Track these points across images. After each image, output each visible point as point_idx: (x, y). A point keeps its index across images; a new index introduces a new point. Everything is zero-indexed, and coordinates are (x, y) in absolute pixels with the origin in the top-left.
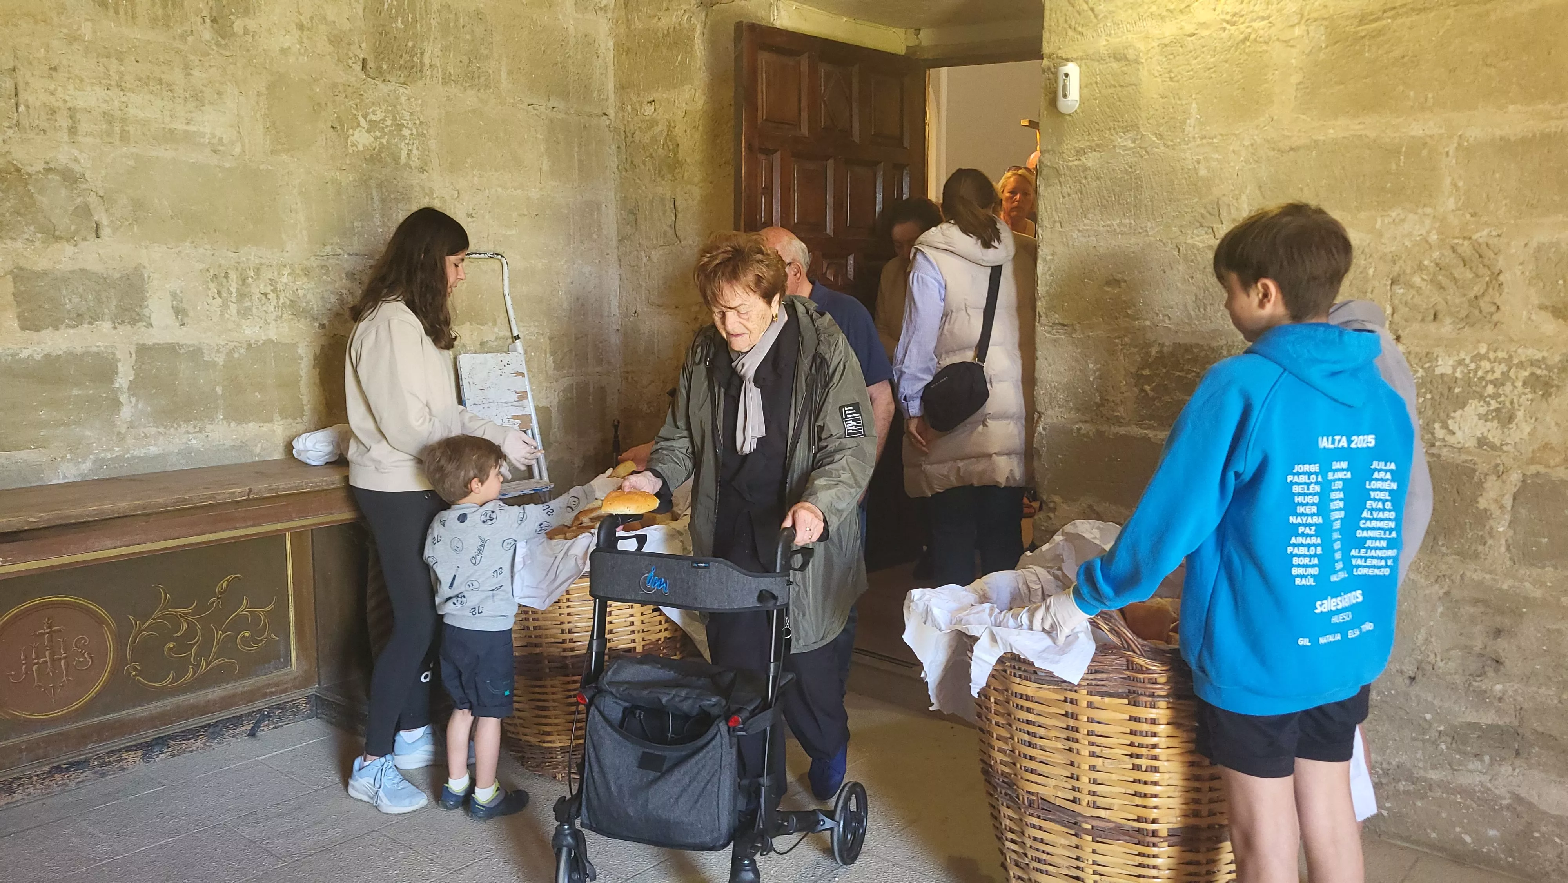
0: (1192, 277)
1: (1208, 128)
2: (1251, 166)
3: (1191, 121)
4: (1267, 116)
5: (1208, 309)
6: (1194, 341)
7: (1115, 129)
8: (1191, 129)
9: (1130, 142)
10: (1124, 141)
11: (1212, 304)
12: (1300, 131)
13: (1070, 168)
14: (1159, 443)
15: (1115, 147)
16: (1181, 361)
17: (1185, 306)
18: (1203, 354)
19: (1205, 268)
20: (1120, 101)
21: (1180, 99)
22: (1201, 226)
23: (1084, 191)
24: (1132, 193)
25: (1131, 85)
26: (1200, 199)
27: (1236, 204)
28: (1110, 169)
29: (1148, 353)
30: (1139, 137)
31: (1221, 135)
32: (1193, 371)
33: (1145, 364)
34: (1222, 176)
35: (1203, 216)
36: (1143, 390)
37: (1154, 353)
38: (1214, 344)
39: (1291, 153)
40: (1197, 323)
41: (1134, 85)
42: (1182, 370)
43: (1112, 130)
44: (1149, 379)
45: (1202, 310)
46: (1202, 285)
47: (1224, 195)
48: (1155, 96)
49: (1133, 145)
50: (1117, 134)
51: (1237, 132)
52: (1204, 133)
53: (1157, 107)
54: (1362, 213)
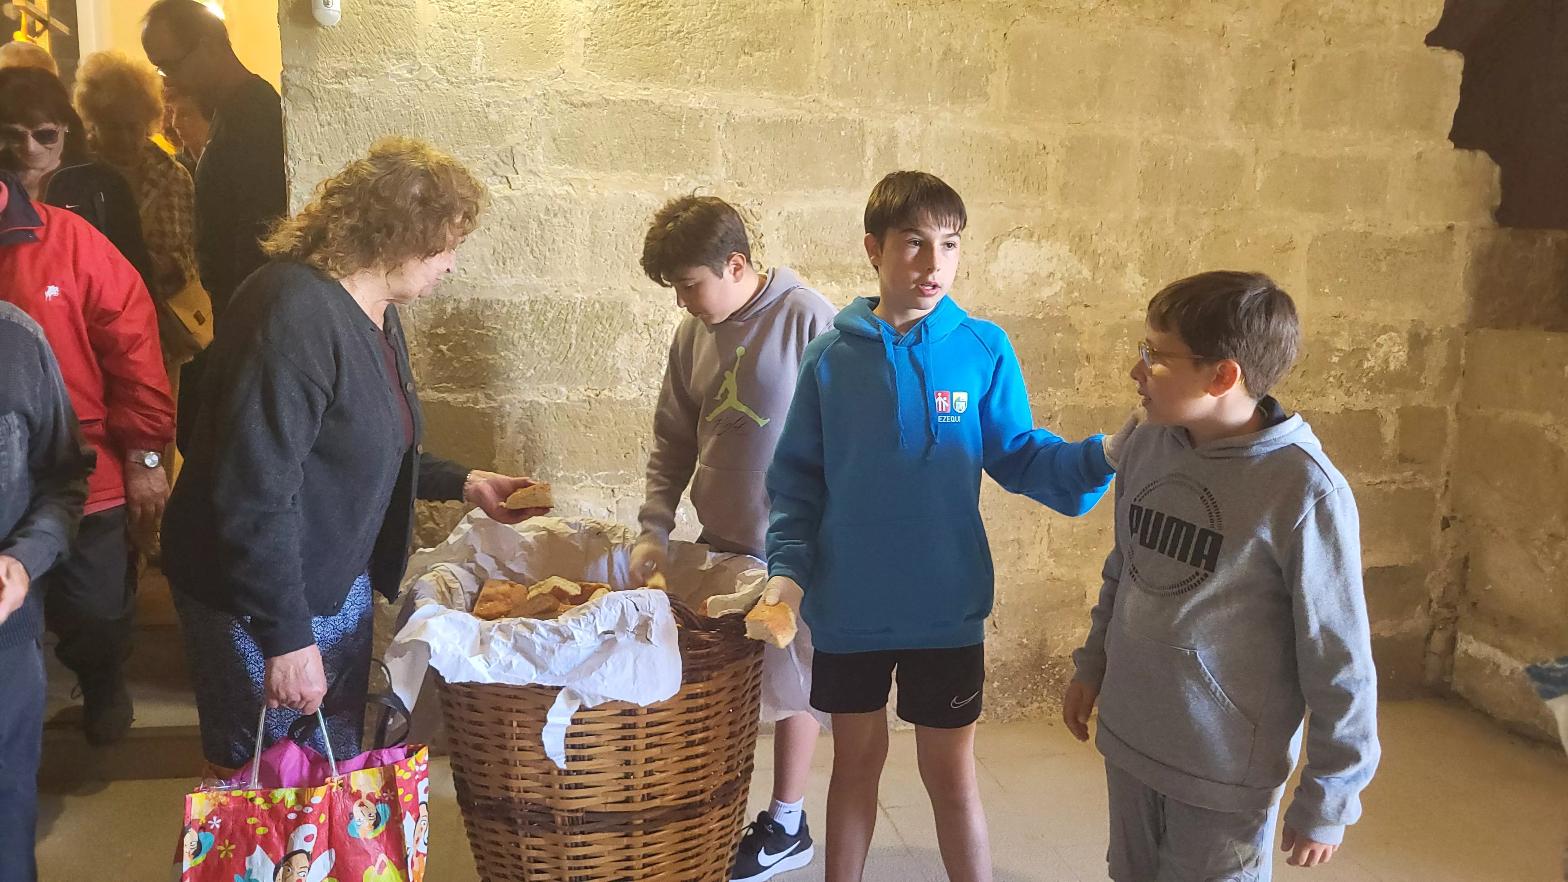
0: (489, 229)
1: (497, 70)
2: (543, 117)
3: (478, 59)
4: (558, 67)
5: (508, 263)
6: (495, 297)
7: (385, 53)
8: (478, 68)
9: (406, 71)
10: (398, 69)
11: (511, 258)
12: (591, 87)
13: (329, 92)
14: (460, 406)
15: (387, 74)
16: (480, 318)
17: (483, 259)
18: (505, 310)
19: (502, 219)
20: (389, 21)
21: (462, 33)
22: (495, 174)
23: (349, 121)
24: (412, 131)
25: (403, 6)
26: (492, 145)
27: (531, 155)
28: (383, 101)
29: (444, 311)
30: (417, 68)
31: (511, 79)
32: (495, 328)
33: (439, 321)
34: (515, 124)
35: (496, 164)
36: (441, 351)
37: (449, 310)
38: (516, 300)
39: (584, 108)
40: (496, 277)
41: (406, 6)
42: (483, 328)
43: (382, 55)
44: (444, 338)
45: (501, 264)
46: (500, 237)
47: (518, 144)
48: (433, 24)
49: (409, 76)
50: (388, 59)
51: (528, 79)
52: (493, 75)
53: (437, 37)
54: (651, 175)
